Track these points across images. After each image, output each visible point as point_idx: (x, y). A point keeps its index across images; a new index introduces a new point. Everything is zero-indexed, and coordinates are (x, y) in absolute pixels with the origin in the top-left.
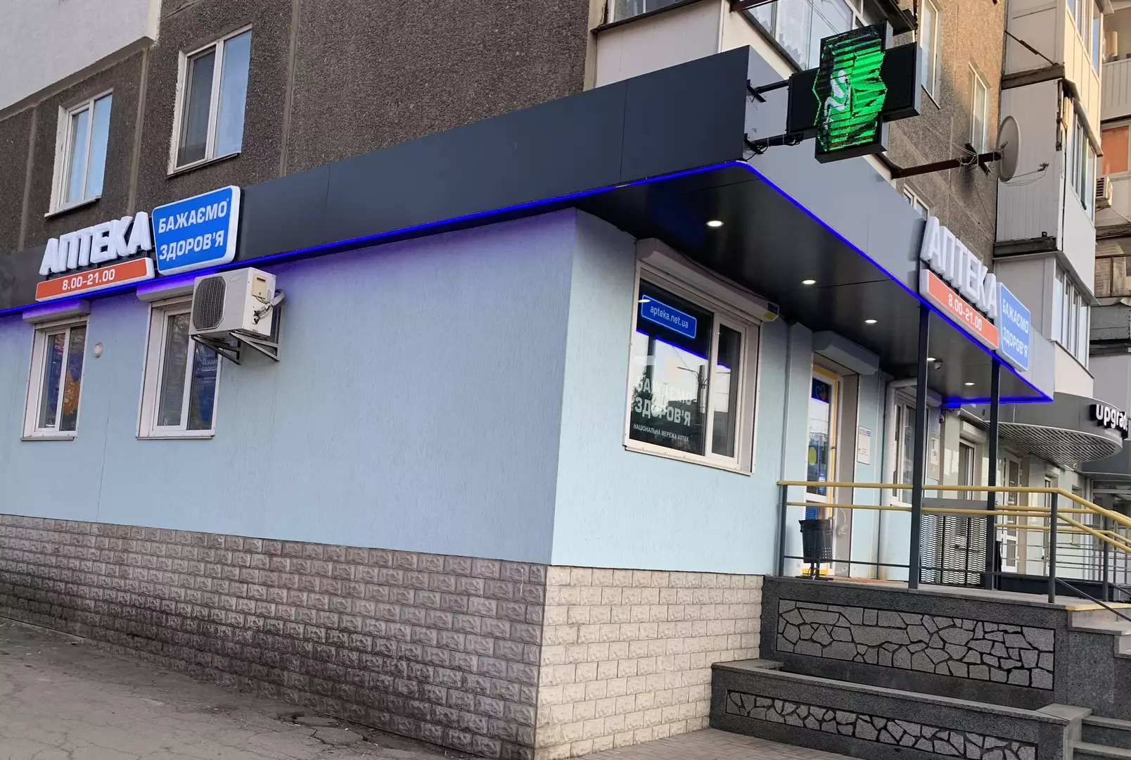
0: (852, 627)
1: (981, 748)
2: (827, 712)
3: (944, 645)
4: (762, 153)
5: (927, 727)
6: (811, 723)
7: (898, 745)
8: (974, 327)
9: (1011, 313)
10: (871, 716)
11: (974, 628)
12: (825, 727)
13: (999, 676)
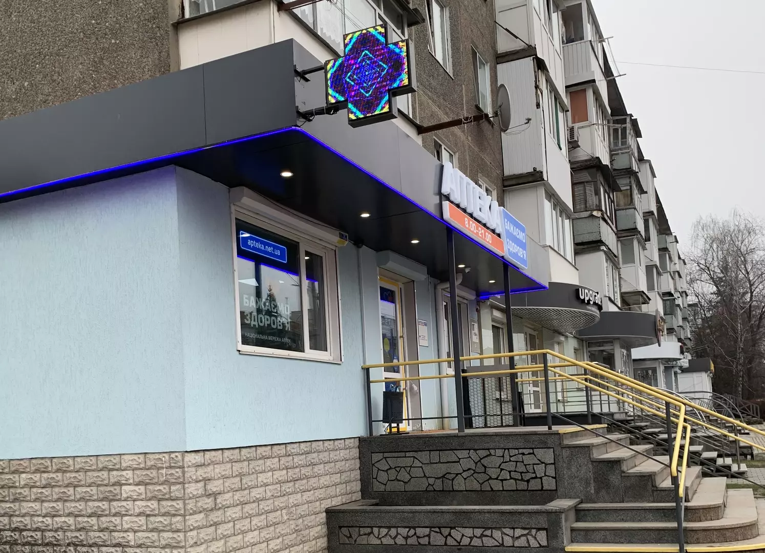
0: (423, 466)
1: (513, 537)
2: (409, 531)
3: (485, 470)
4: (311, 120)
5: (477, 529)
6: (400, 541)
7: (460, 545)
8: (484, 240)
9: (512, 228)
10: (439, 528)
11: (503, 455)
12: (410, 541)
13: (522, 486)
